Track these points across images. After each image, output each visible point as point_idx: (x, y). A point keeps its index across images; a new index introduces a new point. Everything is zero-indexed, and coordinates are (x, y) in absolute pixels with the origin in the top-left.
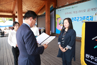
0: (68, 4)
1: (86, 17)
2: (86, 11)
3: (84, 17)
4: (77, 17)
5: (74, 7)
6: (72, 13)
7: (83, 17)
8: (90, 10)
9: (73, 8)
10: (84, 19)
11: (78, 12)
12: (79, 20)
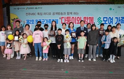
0: (30, 3)
1: (51, 20)
2: (52, 14)
3: (50, 20)
4: (42, 20)
5: (39, 8)
6: (35, 14)
7: (48, 20)
8: (55, 13)
9: (37, 8)
10: (50, 22)
11: (43, 14)
12: (44, 23)
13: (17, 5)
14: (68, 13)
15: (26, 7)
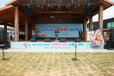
2: (52, 27)
6: (45, 27)
12: (49, 30)
13: (38, 23)
14: (58, 27)
15: (41, 24)
